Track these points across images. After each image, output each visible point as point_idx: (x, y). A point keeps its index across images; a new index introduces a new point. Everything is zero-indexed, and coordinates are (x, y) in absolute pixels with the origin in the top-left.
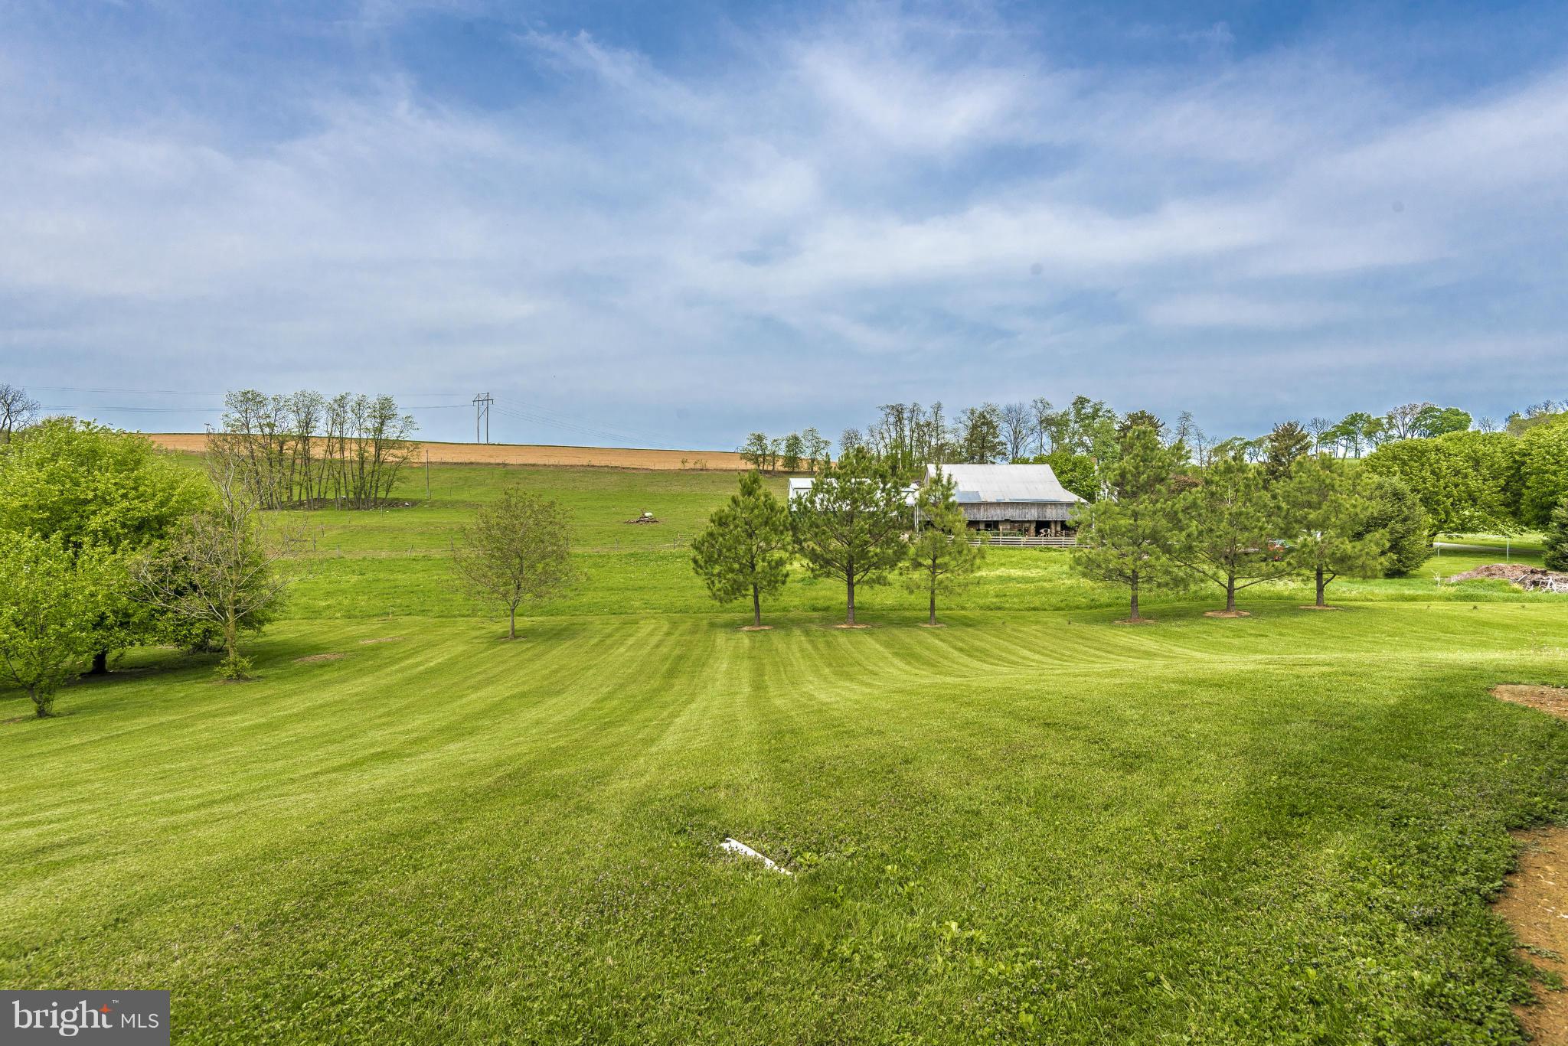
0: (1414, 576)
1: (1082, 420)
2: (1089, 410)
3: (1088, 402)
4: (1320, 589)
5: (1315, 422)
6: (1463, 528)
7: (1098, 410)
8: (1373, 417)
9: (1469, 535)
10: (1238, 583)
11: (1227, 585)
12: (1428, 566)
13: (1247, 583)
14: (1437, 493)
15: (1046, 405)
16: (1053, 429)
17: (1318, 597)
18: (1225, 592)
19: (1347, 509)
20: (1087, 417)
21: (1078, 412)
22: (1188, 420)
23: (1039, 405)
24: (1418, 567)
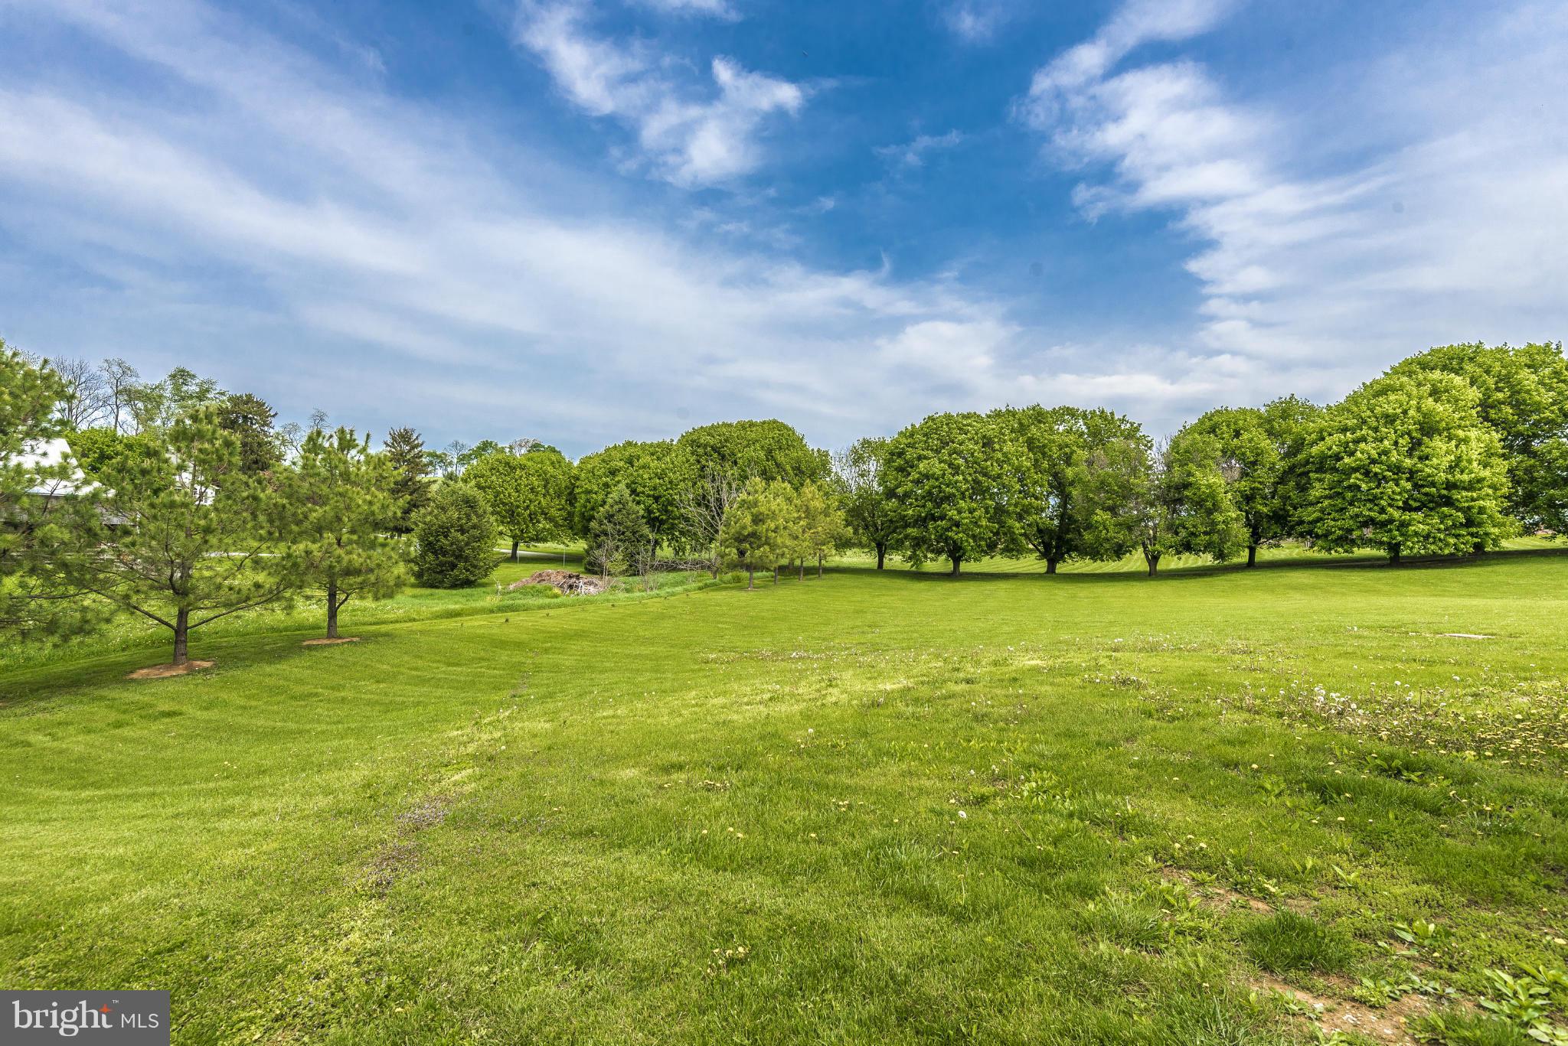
0: (484, 585)
1: (183, 399)
2: (193, 388)
3: (193, 377)
4: (333, 614)
5: (456, 445)
6: (538, 539)
7: (207, 391)
8: (500, 446)
9: (540, 545)
10: (194, 617)
11: (174, 622)
12: (496, 574)
13: (212, 615)
14: (518, 507)
15: (126, 371)
16: (140, 405)
17: (330, 626)
18: (170, 633)
19: (359, 506)
20: (191, 397)
21: (177, 389)
22: (322, 420)
23: (115, 368)
24: (486, 575)
